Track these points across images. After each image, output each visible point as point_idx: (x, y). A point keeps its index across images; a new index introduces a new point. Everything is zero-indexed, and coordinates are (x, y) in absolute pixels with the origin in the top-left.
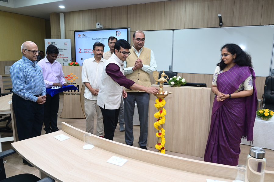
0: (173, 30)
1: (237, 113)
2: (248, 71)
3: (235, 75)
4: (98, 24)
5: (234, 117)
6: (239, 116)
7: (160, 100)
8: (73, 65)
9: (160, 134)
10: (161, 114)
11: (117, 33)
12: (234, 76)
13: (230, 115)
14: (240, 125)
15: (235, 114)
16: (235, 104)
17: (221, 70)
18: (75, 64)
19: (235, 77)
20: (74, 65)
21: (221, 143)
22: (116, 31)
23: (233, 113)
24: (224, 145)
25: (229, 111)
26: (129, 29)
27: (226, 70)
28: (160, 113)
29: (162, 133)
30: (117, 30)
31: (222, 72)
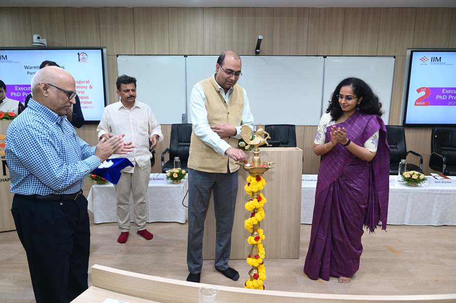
0: (186, 56)
1: (360, 188)
2: (375, 123)
3: (356, 129)
4: (39, 38)
5: (356, 194)
6: (363, 193)
7: (258, 179)
8: (4, 118)
9: (257, 239)
10: (260, 202)
11: (81, 57)
12: (355, 131)
13: (350, 192)
14: (363, 206)
15: (358, 189)
16: (357, 173)
17: (333, 120)
18: (10, 117)
19: (357, 133)
20: (7, 119)
21: (336, 237)
22: (78, 54)
23: (355, 188)
24: (340, 239)
25: (348, 186)
26: (105, 50)
27: (342, 120)
28: (258, 201)
29: (261, 237)
30: (80, 51)
31: (334, 123)
